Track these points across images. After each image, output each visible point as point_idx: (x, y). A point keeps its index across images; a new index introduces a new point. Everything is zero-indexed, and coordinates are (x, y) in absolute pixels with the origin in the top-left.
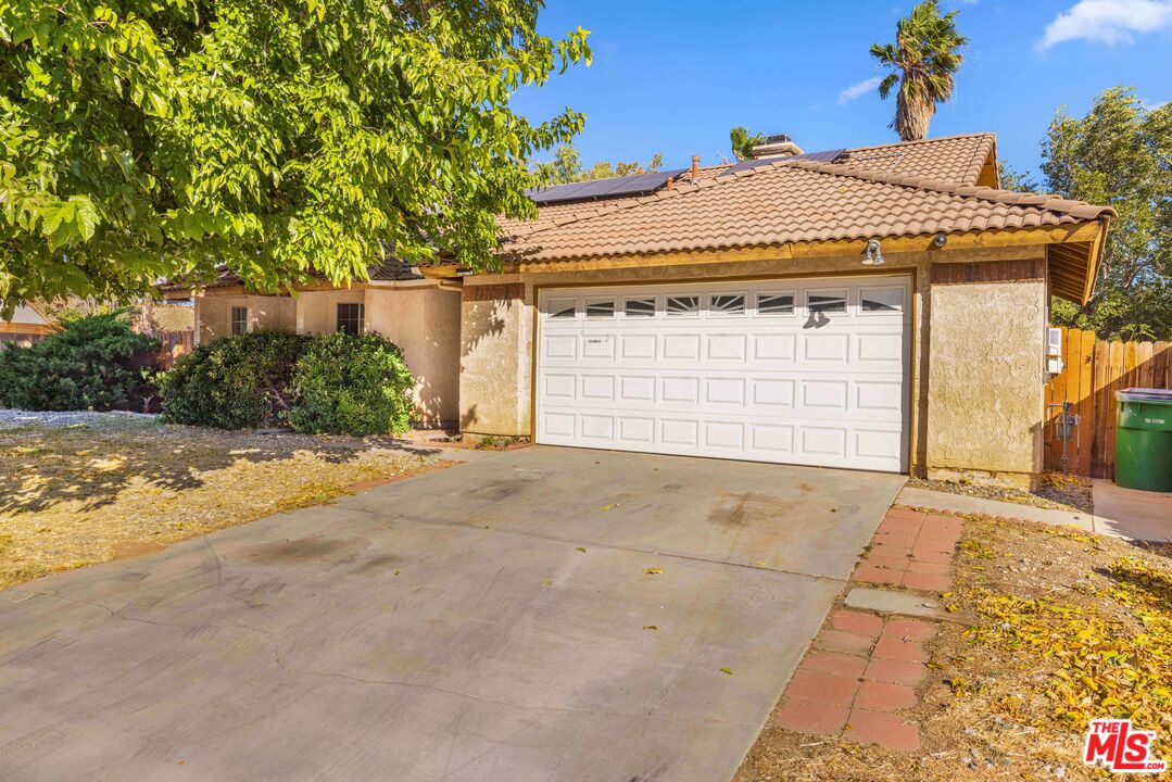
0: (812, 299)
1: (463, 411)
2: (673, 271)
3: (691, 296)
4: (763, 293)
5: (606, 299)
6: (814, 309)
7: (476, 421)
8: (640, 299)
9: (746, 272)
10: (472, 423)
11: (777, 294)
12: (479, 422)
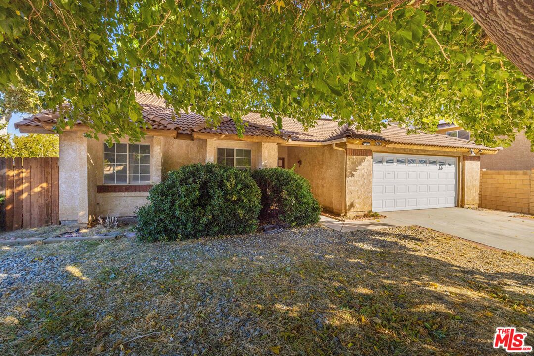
0: (440, 162)
1: (348, 203)
2: (414, 151)
3: (414, 159)
4: (430, 160)
5: (392, 158)
6: (440, 165)
7: (354, 207)
8: (401, 159)
9: (431, 154)
10: (352, 208)
11: (433, 160)
12: (356, 207)
